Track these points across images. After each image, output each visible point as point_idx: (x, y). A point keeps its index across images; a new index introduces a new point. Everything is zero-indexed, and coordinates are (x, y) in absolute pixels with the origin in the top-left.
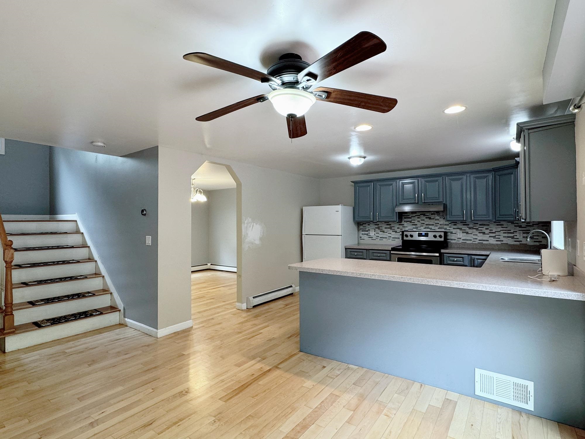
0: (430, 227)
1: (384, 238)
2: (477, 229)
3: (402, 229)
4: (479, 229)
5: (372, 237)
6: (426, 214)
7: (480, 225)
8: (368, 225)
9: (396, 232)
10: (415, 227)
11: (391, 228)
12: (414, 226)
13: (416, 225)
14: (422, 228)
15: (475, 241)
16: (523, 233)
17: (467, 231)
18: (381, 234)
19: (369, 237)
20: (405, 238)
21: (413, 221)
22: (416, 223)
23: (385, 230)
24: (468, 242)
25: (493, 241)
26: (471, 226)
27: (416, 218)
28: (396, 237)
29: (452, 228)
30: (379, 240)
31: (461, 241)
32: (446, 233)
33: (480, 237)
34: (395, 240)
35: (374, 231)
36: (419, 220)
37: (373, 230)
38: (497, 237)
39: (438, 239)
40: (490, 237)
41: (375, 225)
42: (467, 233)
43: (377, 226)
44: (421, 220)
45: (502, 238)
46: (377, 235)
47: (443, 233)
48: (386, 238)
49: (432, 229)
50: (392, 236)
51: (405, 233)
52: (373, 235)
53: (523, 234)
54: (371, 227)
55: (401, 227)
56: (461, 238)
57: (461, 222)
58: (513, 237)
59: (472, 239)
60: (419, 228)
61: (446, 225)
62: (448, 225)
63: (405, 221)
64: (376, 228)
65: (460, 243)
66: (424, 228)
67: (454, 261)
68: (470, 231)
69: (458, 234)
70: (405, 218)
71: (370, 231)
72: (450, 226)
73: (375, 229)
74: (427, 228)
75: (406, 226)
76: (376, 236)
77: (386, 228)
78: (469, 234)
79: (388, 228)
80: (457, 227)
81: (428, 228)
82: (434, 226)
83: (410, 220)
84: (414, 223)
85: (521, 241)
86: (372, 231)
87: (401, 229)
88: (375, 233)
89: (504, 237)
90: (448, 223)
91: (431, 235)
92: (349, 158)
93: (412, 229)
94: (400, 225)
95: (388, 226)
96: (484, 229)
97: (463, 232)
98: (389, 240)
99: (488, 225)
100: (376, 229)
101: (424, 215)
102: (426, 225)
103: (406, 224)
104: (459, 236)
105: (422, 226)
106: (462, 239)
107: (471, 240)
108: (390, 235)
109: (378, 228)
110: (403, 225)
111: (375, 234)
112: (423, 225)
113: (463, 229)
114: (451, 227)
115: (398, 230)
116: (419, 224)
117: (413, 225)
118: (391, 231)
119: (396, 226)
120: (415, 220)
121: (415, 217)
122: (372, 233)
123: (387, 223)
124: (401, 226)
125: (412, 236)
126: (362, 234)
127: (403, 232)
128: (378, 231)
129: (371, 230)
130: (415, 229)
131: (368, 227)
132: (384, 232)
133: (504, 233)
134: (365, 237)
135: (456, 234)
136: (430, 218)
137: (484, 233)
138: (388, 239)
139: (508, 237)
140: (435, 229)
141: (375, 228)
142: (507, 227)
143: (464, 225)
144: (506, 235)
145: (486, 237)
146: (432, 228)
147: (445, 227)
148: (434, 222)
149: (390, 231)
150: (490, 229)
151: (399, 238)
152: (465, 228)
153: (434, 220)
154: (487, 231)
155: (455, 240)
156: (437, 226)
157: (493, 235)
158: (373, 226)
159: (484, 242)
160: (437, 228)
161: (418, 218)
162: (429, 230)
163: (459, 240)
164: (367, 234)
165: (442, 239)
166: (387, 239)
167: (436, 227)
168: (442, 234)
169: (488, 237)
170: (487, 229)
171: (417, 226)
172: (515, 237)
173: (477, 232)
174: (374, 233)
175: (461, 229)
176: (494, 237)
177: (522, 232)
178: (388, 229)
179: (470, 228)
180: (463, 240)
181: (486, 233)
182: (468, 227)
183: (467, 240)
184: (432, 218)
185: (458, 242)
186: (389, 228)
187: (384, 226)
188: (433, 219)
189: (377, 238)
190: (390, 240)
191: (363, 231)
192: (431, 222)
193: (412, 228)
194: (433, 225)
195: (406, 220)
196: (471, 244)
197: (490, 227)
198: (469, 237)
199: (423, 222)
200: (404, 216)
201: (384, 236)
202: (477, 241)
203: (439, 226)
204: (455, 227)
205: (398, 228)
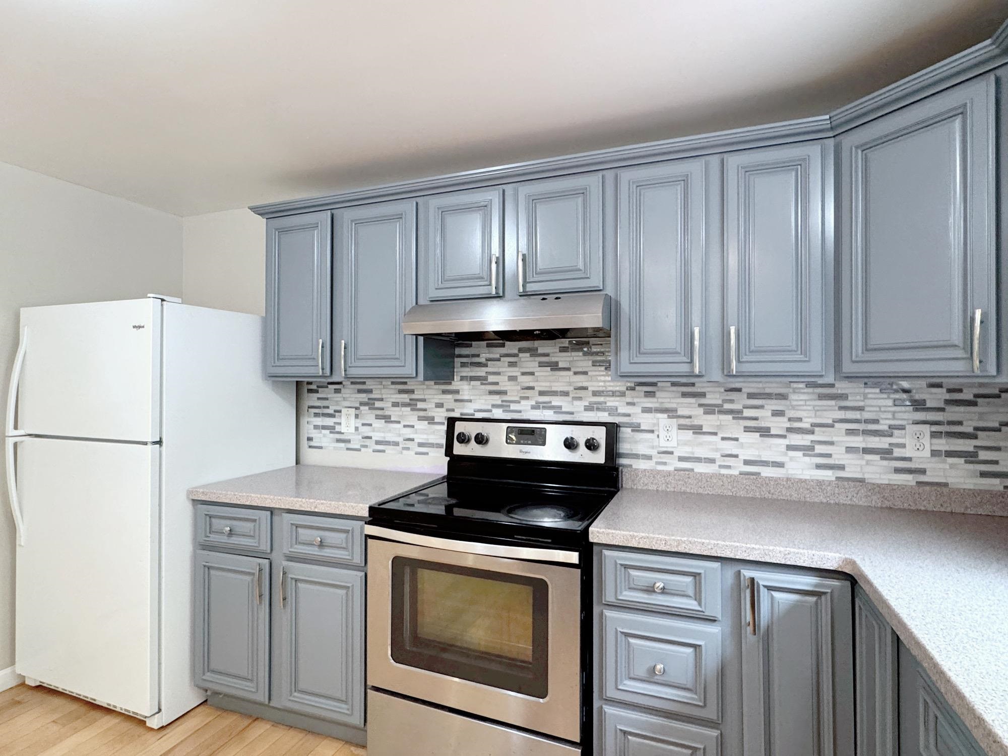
0: (556, 401)
1: (387, 443)
2: (737, 414)
3: (451, 410)
4: (747, 413)
5: (349, 441)
6: (540, 351)
7: (751, 396)
8: (337, 391)
9: (428, 420)
10: (499, 402)
11: (412, 405)
12: (497, 399)
13: (504, 393)
14: (525, 405)
15: (729, 467)
16: (934, 435)
17: (696, 422)
18: (379, 430)
19: (338, 441)
20: (459, 449)
21: (491, 379)
22: (505, 385)
23: (395, 413)
24: (700, 468)
25: (801, 468)
26: (710, 400)
27: (502, 366)
28: (430, 441)
29: (636, 410)
30: (370, 450)
31: (673, 464)
32: (612, 430)
33: (751, 447)
34: (427, 454)
35: (357, 416)
36: (515, 372)
37: (353, 411)
38: (819, 449)
39: (583, 456)
40: (790, 448)
41: (360, 391)
42: (697, 430)
43: (364, 397)
44: (523, 374)
45: (839, 455)
46: (366, 431)
47: (604, 428)
48: (396, 444)
49: (564, 410)
50: (419, 438)
51: (459, 427)
52: (353, 430)
53: (935, 441)
54: (345, 399)
55: (447, 400)
56: (672, 453)
57: (674, 384)
58: (886, 454)
59: (717, 455)
60: (513, 407)
61: (614, 394)
62: (623, 394)
63: (462, 378)
64: (362, 404)
65: (669, 474)
66: (533, 407)
68: (708, 422)
69: (663, 434)
70: (463, 365)
71: (340, 416)
72: (629, 400)
73: (357, 408)
74: (544, 408)
75: (466, 397)
76: (360, 437)
77: (395, 405)
78: (705, 433)
79: (403, 405)
80: (657, 405)
81: (548, 406)
82: (569, 399)
83: (481, 372)
84: (497, 384)
85: (923, 472)
86: (348, 415)
87: (448, 410)
88: (359, 423)
89: (849, 450)
90: (624, 389)
91: (555, 435)
93: (490, 411)
94: (444, 392)
95: (405, 398)
96: (765, 414)
97: (681, 427)
98: (405, 452)
99: (783, 397)
100: (362, 408)
101: (533, 352)
102: (542, 393)
103: (466, 389)
104: (664, 445)
105: (527, 398)
106: (677, 454)
107: (712, 461)
108: (408, 433)
109: (370, 404)
110: (457, 392)
111: (357, 429)
112: (528, 393)
113: (680, 413)
114: (633, 404)
115: (441, 415)
116: (513, 391)
117: (491, 393)
119: (431, 398)
120: (498, 374)
121: (499, 360)
122: (348, 424)
124: (450, 396)
125: (481, 440)
126: (316, 427)
127: (451, 422)
128: (368, 415)
129: (344, 411)
130: (501, 410)
131: (335, 400)
132: (387, 419)
133: (850, 432)
134: (326, 439)
135: (652, 431)
136: (554, 367)
137: (765, 432)
138: (404, 449)
139: (866, 451)
140: (572, 413)
141: (358, 405)
142: (861, 409)
143: (684, 395)
144: (858, 441)
145: (773, 449)
146: (560, 407)
147: (612, 402)
148: (570, 384)
149: (411, 417)
150: (791, 414)
151: (438, 447)
152: (688, 408)
153: (571, 373)
154: (778, 425)
155: (649, 458)
156: (580, 398)
157: (804, 440)
158: (351, 396)
159: (766, 472)
160: (579, 406)
161: (512, 364)
162: (549, 415)
163: (664, 461)
164: (330, 430)
165: (599, 458)
166: (399, 448)
167: (576, 403)
168: (601, 434)
169: (784, 449)
170: (777, 413)
171: (505, 398)
172: (897, 452)
173: (735, 428)
174: (353, 422)
175: (671, 412)
176: (808, 450)
177: (927, 429)
178: (404, 409)
179: (710, 410)
180: (681, 459)
181: (773, 432)
182: (700, 405)
183: (698, 460)
184: (561, 365)
185: (660, 468)
186: (405, 405)
187: (391, 395)
188: (568, 369)
189: (366, 442)
190: (412, 453)
191: (316, 415)
192: (561, 381)
193: (490, 407)
194: (566, 394)
195: (467, 372)
196: (712, 476)
197: (793, 408)
198: (705, 447)
199: (526, 381)
200: (460, 356)
201: (390, 437)
202: (738, 467)
203: (590, 399)
204: (650, 403)
205: (440, 405)
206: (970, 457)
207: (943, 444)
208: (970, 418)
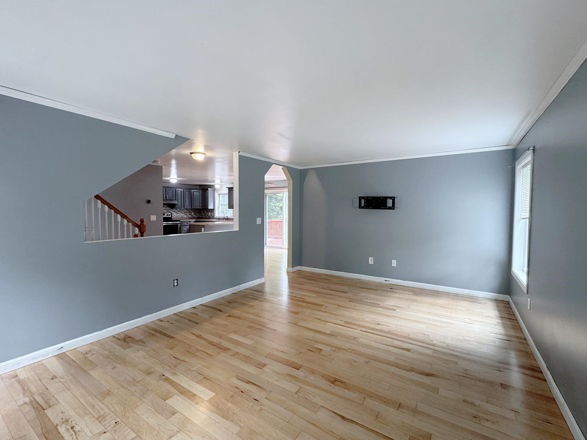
24: (177, 217)
25: (185, 216)
26: (178, 210)
31: (175, 217)
33: (182, 215)
39: (168, 216)
42: (177, 213)
45: (188, 215)
58: (191, 214)
61: (169, 210)
67: (185, 224)
68: (178, 212)
91: (166, 214)
104: (174, 215)
137: (183, 213)
145: (183, 215)
147: (169, 211)
157: (185, 214)
159: (183, 217)
165: (170, 216)
168: (170, 214)
173: (180, 213)
175: (175, 212)
176: (186, 215)
179: (178, 211)
198: (178, 215)
202: (180, 217)
203: (167, 210)
204: (173, 211)
206: (196, 214)
207: (194, 214)
208: (196, 211)
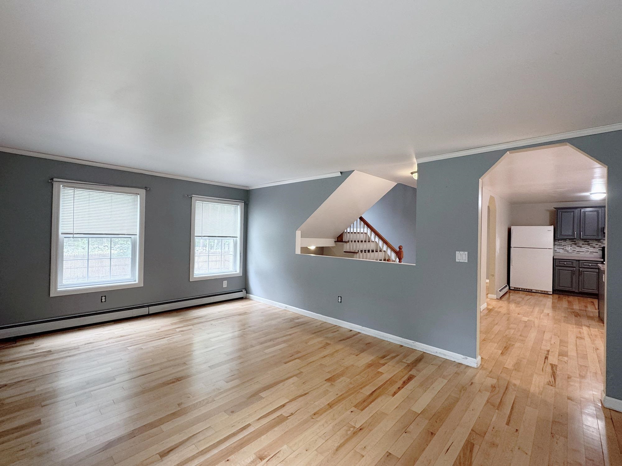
1: (581, 252)
3: (601, 246)
5: (568, 251)
8: (564, 241)
9: (594, 247)
11: (589, 244)
18: (578, 249)
19: (565, 251)
23: (583, 246)
30: (575, 253)
34: (593, 254)
41: (572, 241)
43: (573, 243)
46: (574, 249)
48: (584, 252)
50: (590, 251)
54: (567, 243)
55: (600, 244)
73: (571, 245)
77: (583, 244)
79: (586, 244)
86: (568, 246)
88: (571, 248)
92: (591, 194)
94: (598, 242)
108: (587, 250)
109: (575, 244)
110: (602, 242)
111: (571, 249)
115: (597, 246)
118: (589, 247)
119: (594, 244)
122: (568, 248)
123: (585, 240)
126: (557, 248)
128: (575, 246)
131: (564, 243)
132: (581, 247)
134: (561, 251)
138: (586, 253)
151: (597, 252)
158: (568, 242)
164: (563, 249)
174: (570, 248)
187: (581, 243)
189: (574, 251)
190: (588, 254)
191: (557, 246)
201: (581, 250)
205: (596, 245)
